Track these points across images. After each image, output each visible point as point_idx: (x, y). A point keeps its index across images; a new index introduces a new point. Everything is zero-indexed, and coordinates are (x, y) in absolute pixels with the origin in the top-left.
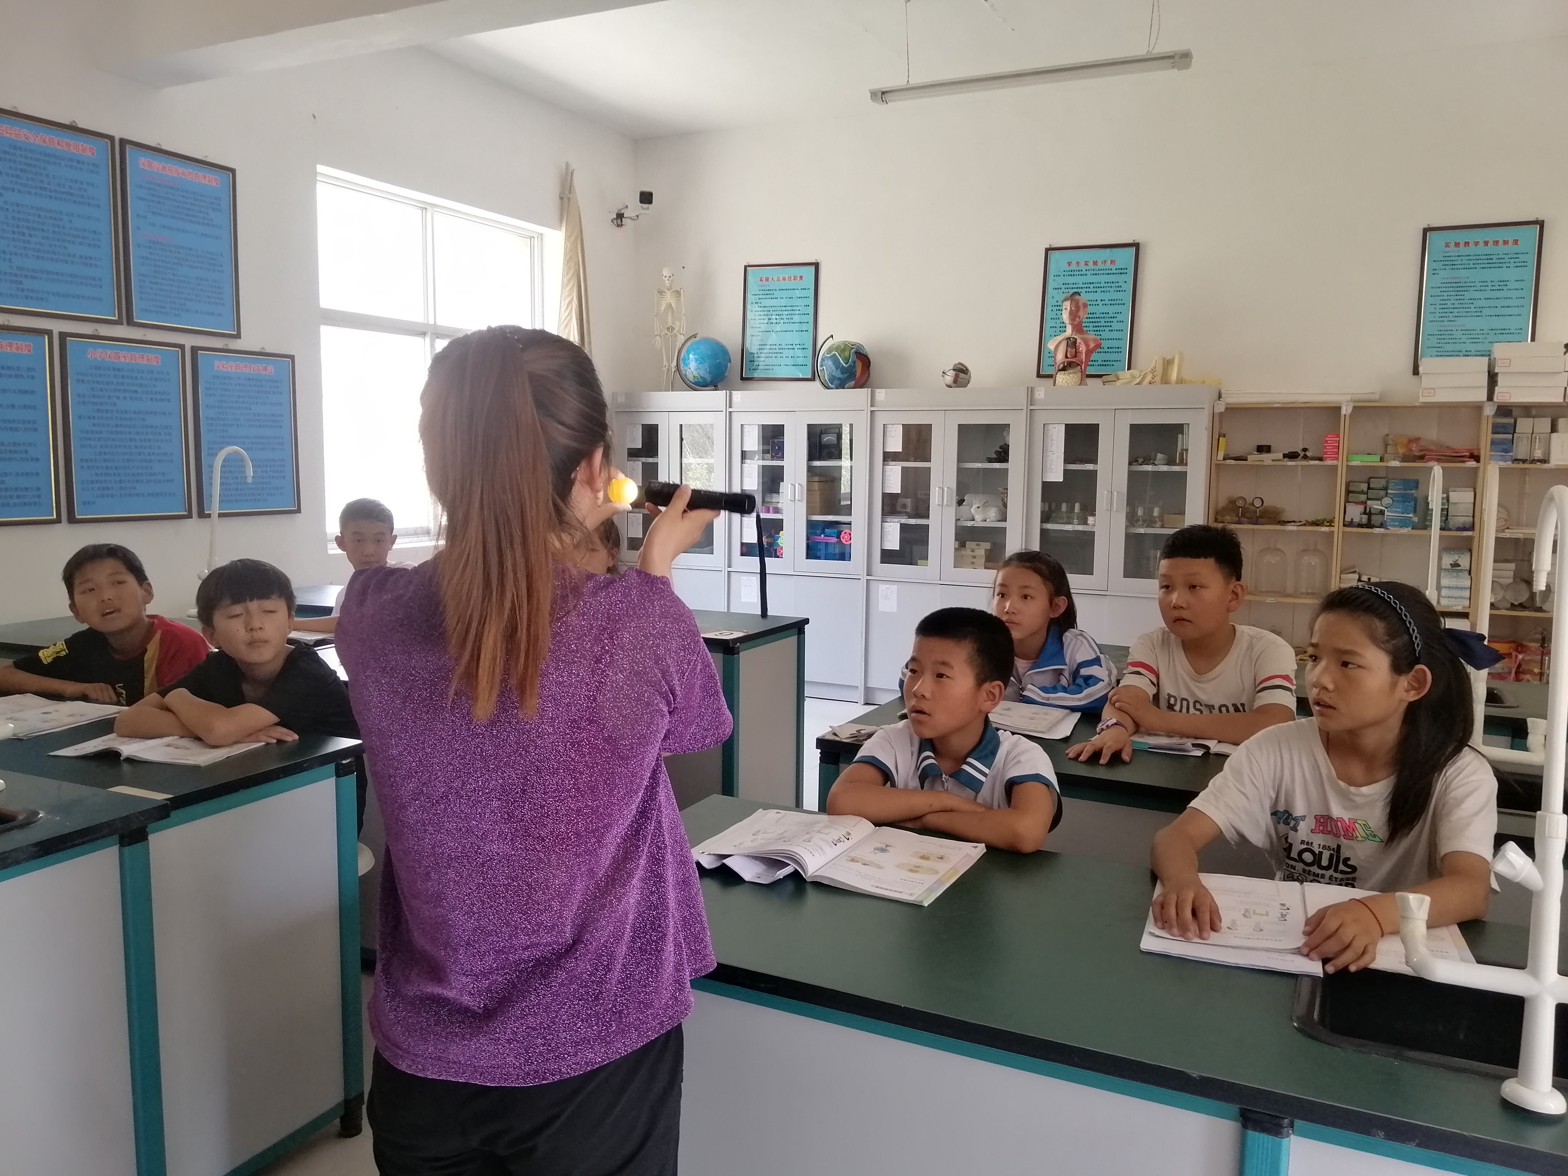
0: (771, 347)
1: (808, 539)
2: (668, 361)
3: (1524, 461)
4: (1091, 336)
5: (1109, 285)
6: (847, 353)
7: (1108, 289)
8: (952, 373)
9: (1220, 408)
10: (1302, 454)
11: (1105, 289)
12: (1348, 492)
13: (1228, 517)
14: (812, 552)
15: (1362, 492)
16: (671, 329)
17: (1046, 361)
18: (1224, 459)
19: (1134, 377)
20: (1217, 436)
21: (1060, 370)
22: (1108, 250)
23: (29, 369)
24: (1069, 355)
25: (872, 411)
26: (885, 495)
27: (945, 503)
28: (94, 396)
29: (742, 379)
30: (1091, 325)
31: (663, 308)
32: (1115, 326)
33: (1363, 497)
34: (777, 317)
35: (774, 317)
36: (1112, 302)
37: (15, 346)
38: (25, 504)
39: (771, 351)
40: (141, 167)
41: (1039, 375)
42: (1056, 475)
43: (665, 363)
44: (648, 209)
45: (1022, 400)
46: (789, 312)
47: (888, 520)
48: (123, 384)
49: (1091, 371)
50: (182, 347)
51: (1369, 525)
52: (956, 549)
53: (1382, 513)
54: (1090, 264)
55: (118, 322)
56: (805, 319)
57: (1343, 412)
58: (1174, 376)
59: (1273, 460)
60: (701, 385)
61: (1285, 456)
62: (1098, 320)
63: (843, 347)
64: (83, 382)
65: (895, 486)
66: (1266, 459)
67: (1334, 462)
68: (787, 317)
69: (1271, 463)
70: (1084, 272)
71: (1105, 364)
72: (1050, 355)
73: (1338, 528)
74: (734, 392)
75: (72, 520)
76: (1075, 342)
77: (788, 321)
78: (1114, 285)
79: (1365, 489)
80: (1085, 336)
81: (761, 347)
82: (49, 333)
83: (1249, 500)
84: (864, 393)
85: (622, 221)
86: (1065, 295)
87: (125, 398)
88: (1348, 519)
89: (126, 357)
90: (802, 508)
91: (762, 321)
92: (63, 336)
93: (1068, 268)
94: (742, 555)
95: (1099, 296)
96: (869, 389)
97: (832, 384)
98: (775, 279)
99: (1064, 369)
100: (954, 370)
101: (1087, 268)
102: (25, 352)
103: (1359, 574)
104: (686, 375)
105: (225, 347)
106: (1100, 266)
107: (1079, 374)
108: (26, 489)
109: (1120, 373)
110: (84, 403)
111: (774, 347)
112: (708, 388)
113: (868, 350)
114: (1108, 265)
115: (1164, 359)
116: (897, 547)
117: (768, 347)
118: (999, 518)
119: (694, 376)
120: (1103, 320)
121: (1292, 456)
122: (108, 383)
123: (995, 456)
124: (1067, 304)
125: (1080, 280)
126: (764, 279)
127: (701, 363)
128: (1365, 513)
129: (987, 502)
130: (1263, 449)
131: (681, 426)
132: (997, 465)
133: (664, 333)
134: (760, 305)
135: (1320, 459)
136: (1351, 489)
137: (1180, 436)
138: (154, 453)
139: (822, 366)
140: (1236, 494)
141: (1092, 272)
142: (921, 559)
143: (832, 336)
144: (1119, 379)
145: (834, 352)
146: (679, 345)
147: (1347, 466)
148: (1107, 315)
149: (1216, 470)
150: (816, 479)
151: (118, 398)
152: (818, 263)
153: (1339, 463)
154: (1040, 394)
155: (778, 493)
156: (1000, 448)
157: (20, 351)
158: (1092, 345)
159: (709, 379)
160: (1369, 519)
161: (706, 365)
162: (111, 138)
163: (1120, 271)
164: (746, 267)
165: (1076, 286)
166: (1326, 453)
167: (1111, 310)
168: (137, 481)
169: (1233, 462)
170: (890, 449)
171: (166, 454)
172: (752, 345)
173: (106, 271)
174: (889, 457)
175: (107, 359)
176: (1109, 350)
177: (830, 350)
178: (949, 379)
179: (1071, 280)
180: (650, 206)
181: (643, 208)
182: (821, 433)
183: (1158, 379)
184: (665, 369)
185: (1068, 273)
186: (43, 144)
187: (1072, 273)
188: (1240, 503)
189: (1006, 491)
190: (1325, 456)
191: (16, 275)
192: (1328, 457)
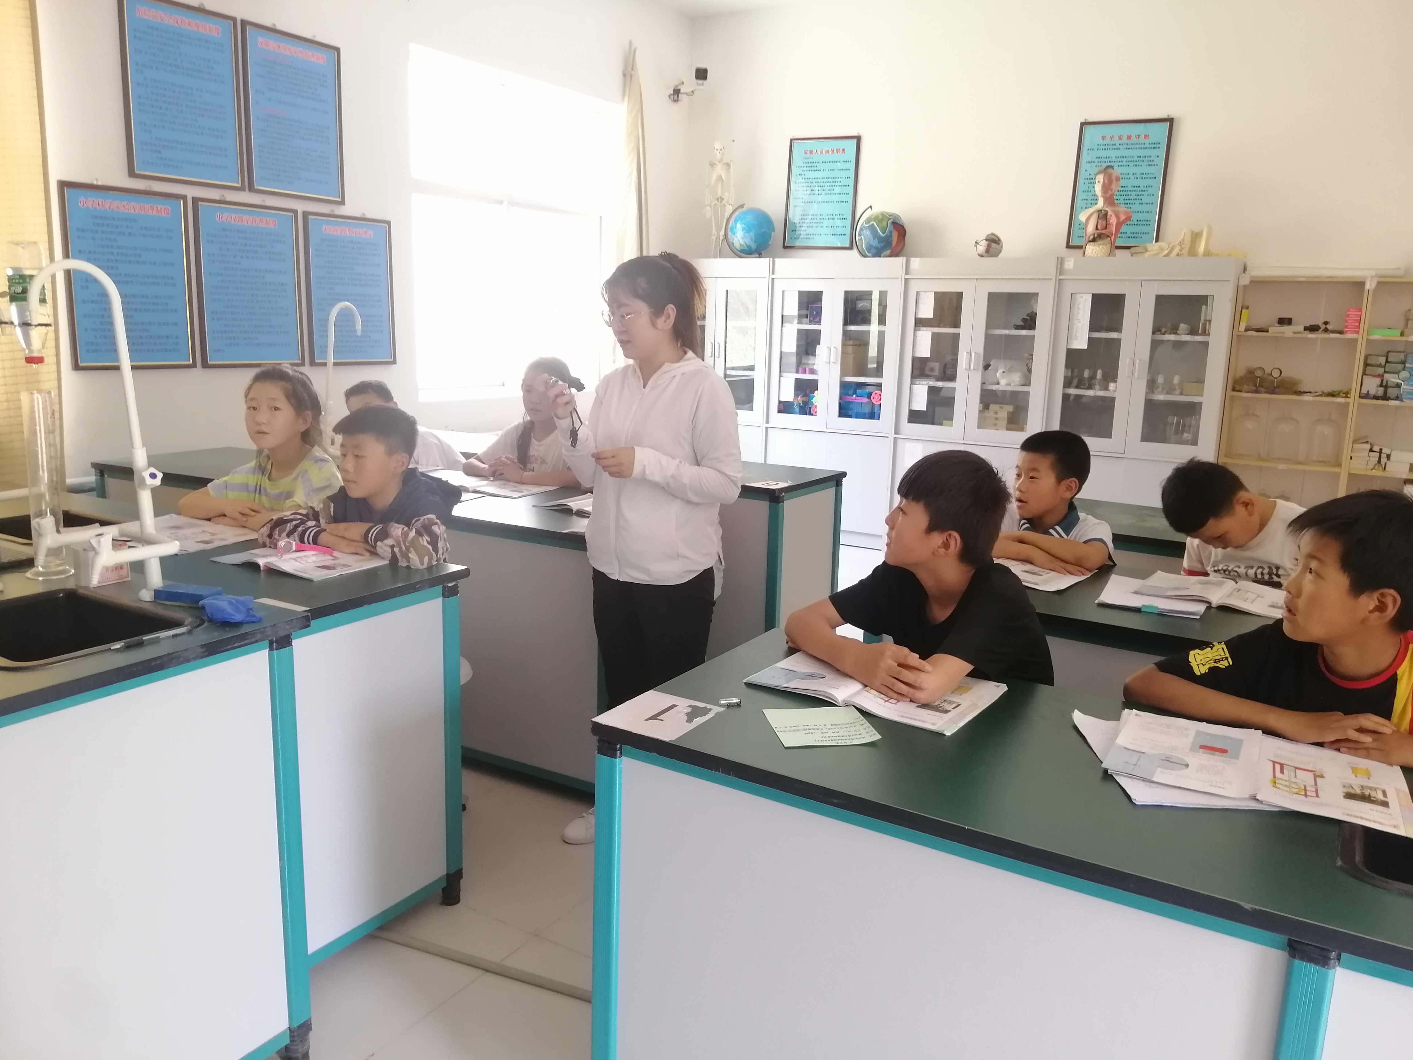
0: (813, 217)
1: (841, 398)
2: (717, 230)
4: (1122, 208)
5: (1141, 159)
6: (884, 223)
7: (1140, 163)
8: (984, 243)
9: (1245, 280)
10: (1323, 327)
11: (1137, 163)
12: (1366, 365)
13: (1246, 387)
14: (844, 411)
15: (1380, 366)
16: (720, 199)
17: (1076, 232)
18: (1246, 330)
19: (1161, 249)
20: (1240, 308)
21: (1090, 241)
22: (1142, 125)
23: (167, 230)
24: (1099, 227)
25: (906, 279)
26: (914, 359)
27: (972, 368)
28: (222, 255)
29: (785, 247)
30: (1123, 198)
31: (714, 178)
32: (1146, 199)
33: (1381, 371)
34: (820, 188)
35: (816, 188)
36: (1144, 176)
37: (155, 209)
38: (166, 350)
39: (812, 221)
40: (259, 45)
41: (1068, 246)
42: (1081, 343)
43: (714, 231)
44: (703, 84)
45: (1051, 270)
46: (830, 184)
47: (917, 382)
48: (246, 245)
49: (1119, 242)
50: (295, 212)
51: (1385, 397)
52: (980, 411)
53: (1398, 386)
54: (1125, 138)
55: (241, 189)
56: (846, 190)
57: (1368, 286)
58: (1201, 249)
59: (1294, 333)
60: (747, 252)
61: (1306, 329)
62: (1127, 193)
63: (880, 217)
64: (212, 242)
65: (925, 351)
66: (1287, 331)
67: (1355, 336)
68: (829, 188)
69: (1291, 335)
70: (1117, 146)
71: (1134, 236)
72: (1080, 227)
73: (1353, 399)
74: (776, 260)
75: (205, 365)
76: (1106, 215)
77: (829, 192)
78: (1147, 159)
79: (1383, 363)
80: (1116, 209)
81: (802, 217)
82: (184, 198)
83: (1268, 371)
84: (898, 262)
85: (678, 97)
86: (1098, 169)
87: (248, 257)
88: (1364, 391)
89: (247, 221)
90: (836, 370)
91: (805, 192)
92: (196, 201)
93: (1101, 142)
94: (780, 412)
95: (1131, 170)
96: (905, 258)
97: (869, 253)
98: (819, 151)
99: (1094, 240)
100: (986, 240)
101: (1121, 142)
102: (164, 215)
103: (1371, 444)
104: (733, 244)
105: (331, 213)
106: (1134, 140)
107: (1109, 246)
108: (167, 337)
109: (1149, 246)
110: (214, 261)
111: (816, 217)
112: (752, 256)
113: (905, 219)
114: (1142, 140)
115: (1193, 232)
116: (924, 408)
117: (810, 217)
118: (1023, 382)
119: (740, 244)
120: (1133, 194)
121: (1313, 329)
122: (233, 244)
123: (1022, 323)
124: (1100, 178)
125: (1113, 154)
126: (808, 152)
127: (748, 232)
128: (1381, 385)
129: (1012, 367)
130: (1283, 321)
131: (727, 291)
132: (1024, 332)
133: (713, 203)
134: (803, 176)
135: (1341, 332)
136: (1369, 362)
137: (1204, 307)
138: (272, 308)
139: (860, 235)
140: (1255, 364)
141: (1126, 146)
142: (946, 419)
143: (871, 207)
144: (1147, 251)
145: (872, 223)
146: (727, 215)
147: (1367, 339)
148: (1138, 189)
149: (1236, 340)
150: (851, 342)
151: (242, 257)
152: (860, 136)
153: (1359, 337)
154: (1070, 264)
155: (814, 354)
156: (1028, 315)
157: (160, 214)
158: (1123, 217)
159: (753, 246)
160: (1385, 392)
161: (752, 234)
162: (234, 20)
163: (1153, 146)
164: (791, 141)
165: (1109, 160)
166: (1346, 327)
167: (1143, 183)
168: (259, 332)
169: (1254, 333)
170: (921, 315)
171: (282, 308)
172: (795, 216)
173: (230, 142)
174: (920, 323)
175: (233, 222)
176: (1139, 223)
177: (868, 220)
178: (982, 248)
179: (1104, 153)
180: (705, 82)
181: (698, 84)
182: (857, 299)
183: (1185, 251)
184: (714, 238)
185: (1102, 147)
186: (176, 25)
187: (1106, 147)
188: (1258, 373)
189: (1031, 357)
190: (1346, 329)
191: (155, 145)
192: (1349, 331)
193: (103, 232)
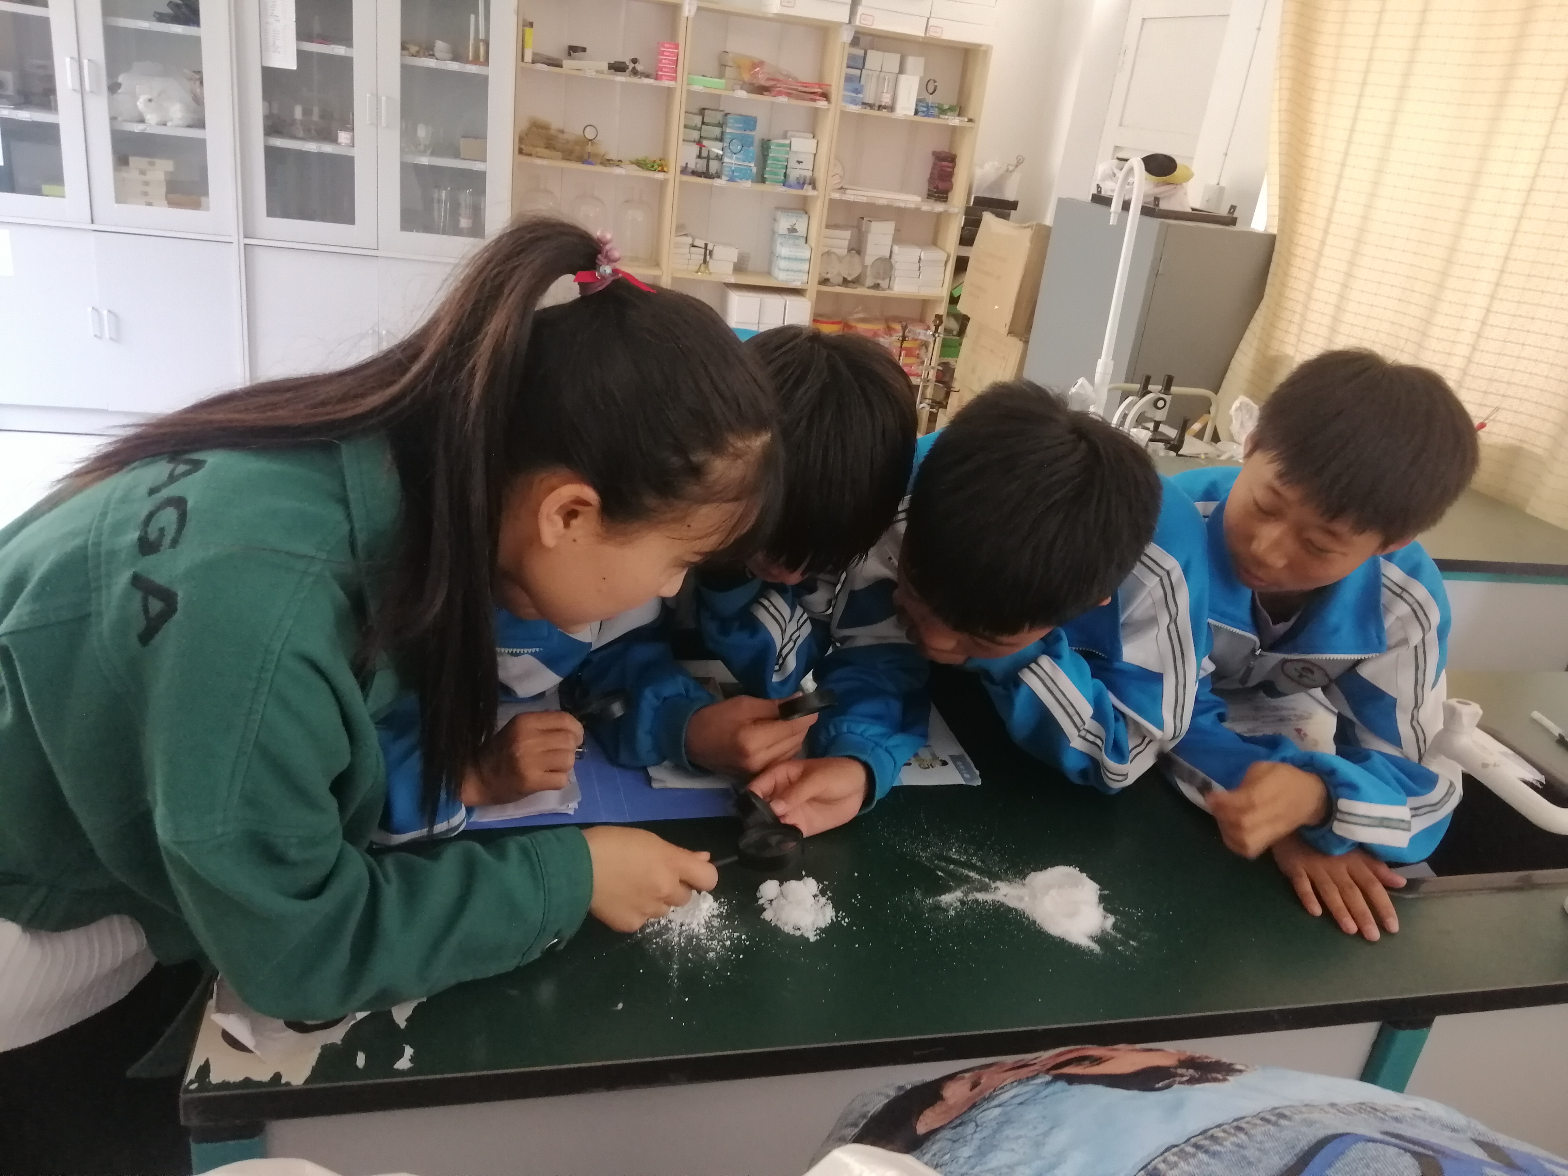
3: (871, 106)
10: (631, 66)
12: (686, 127)
13: (532, 148)
15: (695, 128)
18: (534, 61)
20: (524, 25)
27: (85, 85)
42: (285, 58)
51: (706, 175)
52: (115, 169)
53: (719, 158)
57: (686, 12)
59: (597, 72)
61: (610, 67)
66: (583, 66)
67: (671, 84)
69: (594, 75)
73: (672, 176)
79: (699, 124)
103: (692, 237)
118: (190, 121)
121: (618, 67)
128: (701, 157)
129: (165, 91)
130: (579, 52)
132: (178, 29)
135: (654, 77)
136: (687, 122)
137: (472, 17)
142: (49, 184)
147: (688, 90)
149: (523, 77)
153: (677, 86)
160: (706, 166)
166: (661, 69)
169: (545, 67)
189: (198, 77)
190: (660, 73)
192: (665, 75)
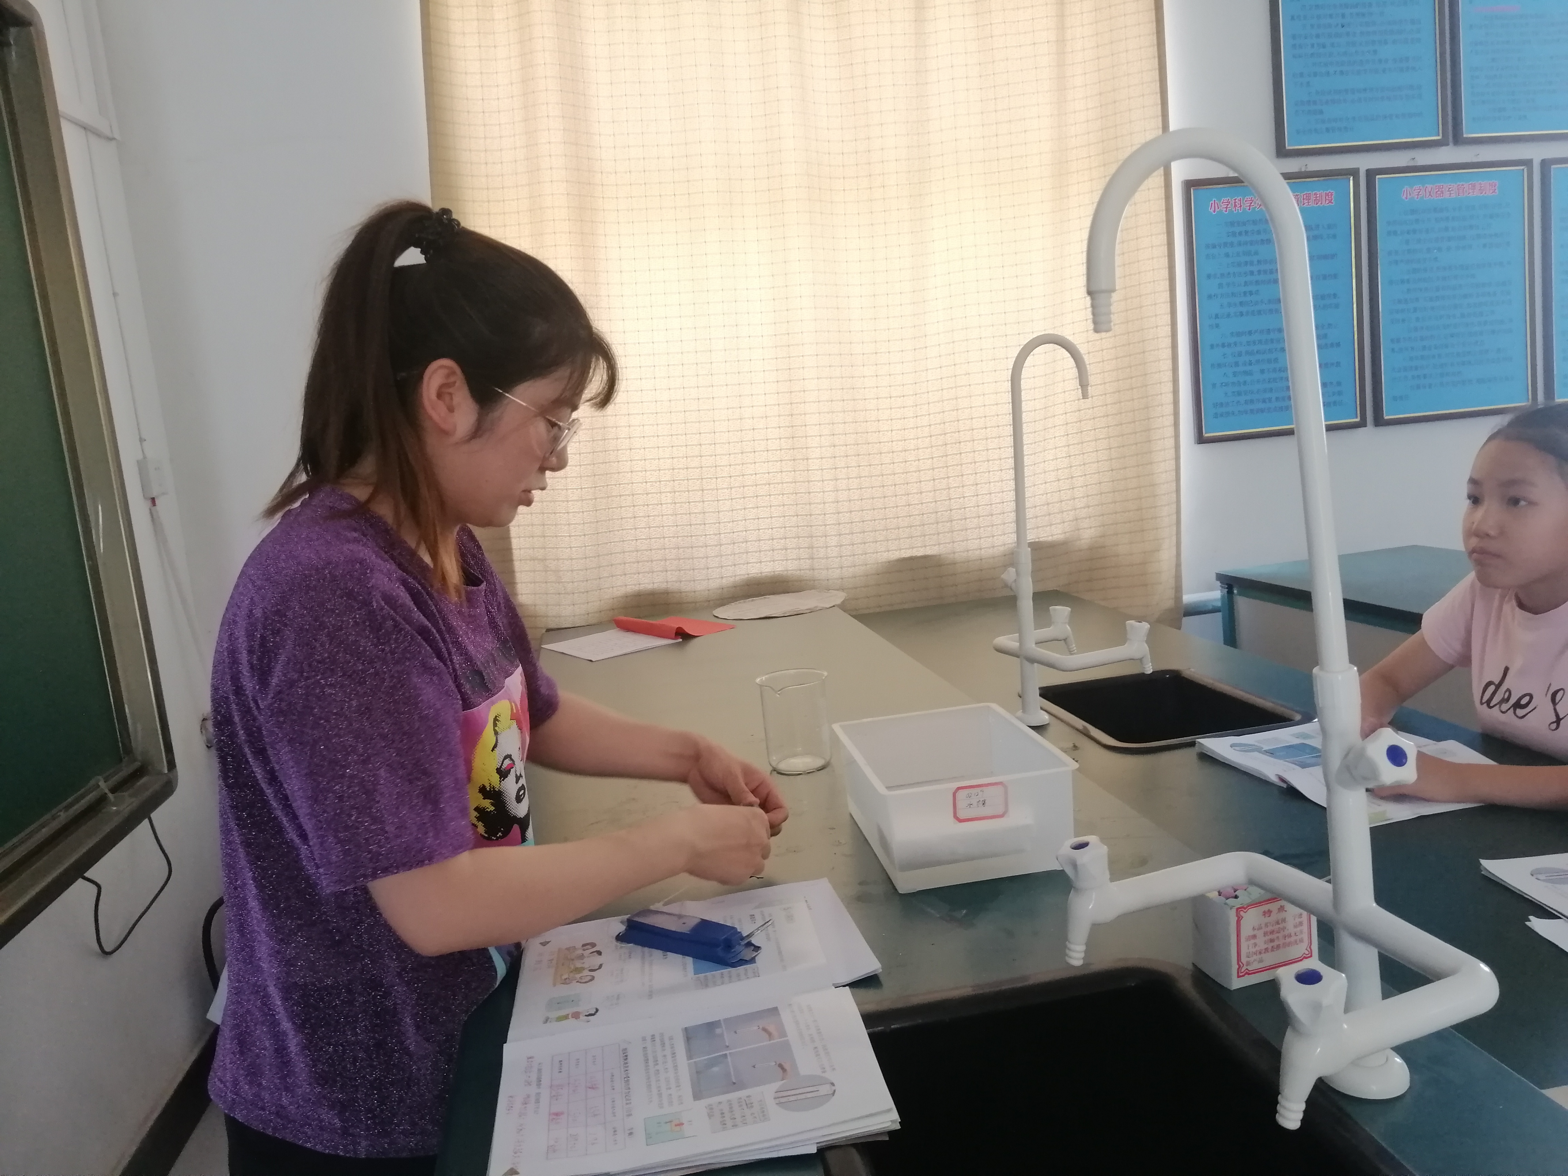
23: (1330, 227)
28: (1409, 251)
37: (1313, 198)
48: (1447, 229)
50: (1528, 163)
55: (1442, 143)
64: (1396, 233)
75: (1379, 421)
82: (1354, 173)
87: (1450, 248)
89: (1452, 191)
92: (1372, 174)
102: (1325, 204)
122: (1427, 231)
138: (1486, 322)
151: (1440, 249)
168: (1464, 363)
171: (1503, 321)
173: (1427, 74)
175: (1429, 198)
191: (1315, 103)
193: (1240, 244)
